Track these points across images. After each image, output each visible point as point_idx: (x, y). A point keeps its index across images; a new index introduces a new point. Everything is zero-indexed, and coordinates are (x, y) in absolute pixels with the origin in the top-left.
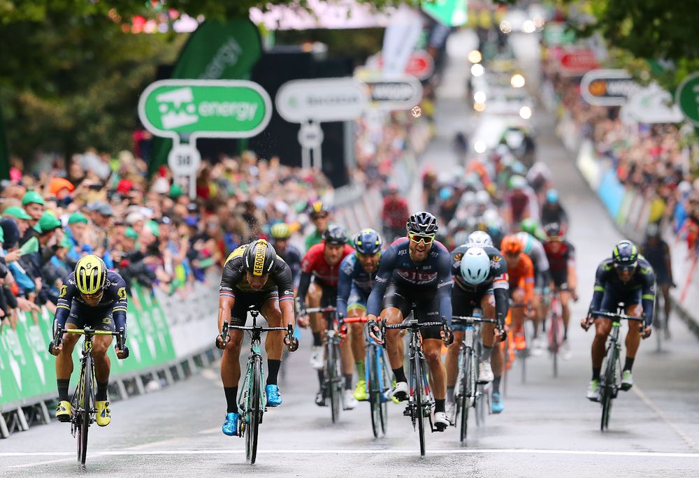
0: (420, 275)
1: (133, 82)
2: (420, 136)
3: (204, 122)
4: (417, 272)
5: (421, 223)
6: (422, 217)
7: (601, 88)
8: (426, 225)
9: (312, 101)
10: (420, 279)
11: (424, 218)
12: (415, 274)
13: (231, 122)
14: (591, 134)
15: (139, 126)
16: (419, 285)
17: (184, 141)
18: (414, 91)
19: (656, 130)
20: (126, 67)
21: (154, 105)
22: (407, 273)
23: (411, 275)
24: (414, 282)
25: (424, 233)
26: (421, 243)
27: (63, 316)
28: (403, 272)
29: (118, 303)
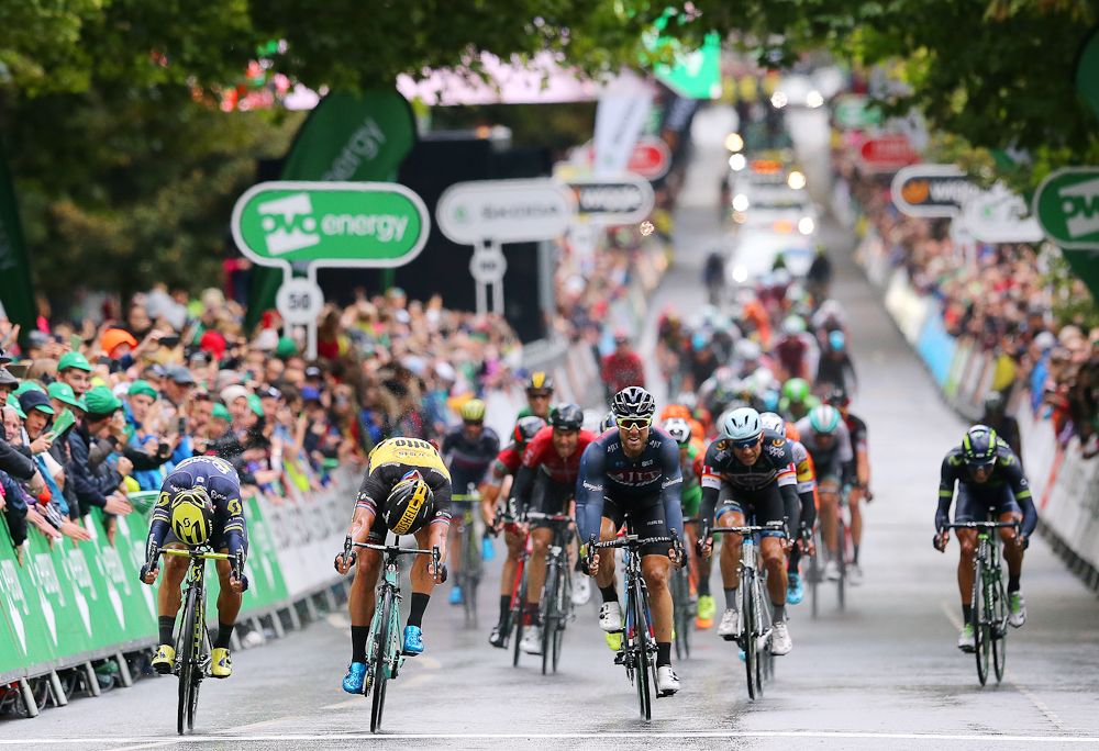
0: (640, 474)
1: (222, 185)
2: (652, 264)
3: (329, 244)
4: (635, 470)
7: (922, 191)
8: (637, 405)
10: (640, 479)
11: (634, 394)
12: (631, 474)
13: (370, 244)
14: (907, 260)
15: (232, 251)
17: (299, 274)
18: (642, 196)
19: (1004, 254)
20: (212, 163)
21: (254, 219)
22: (621, 476)
23: (627, 476)
24: (632, 484)
25: (635, 415)
26: (634, 428)
27: (161, 531)
28: (616, 474)
29: (230, 520)
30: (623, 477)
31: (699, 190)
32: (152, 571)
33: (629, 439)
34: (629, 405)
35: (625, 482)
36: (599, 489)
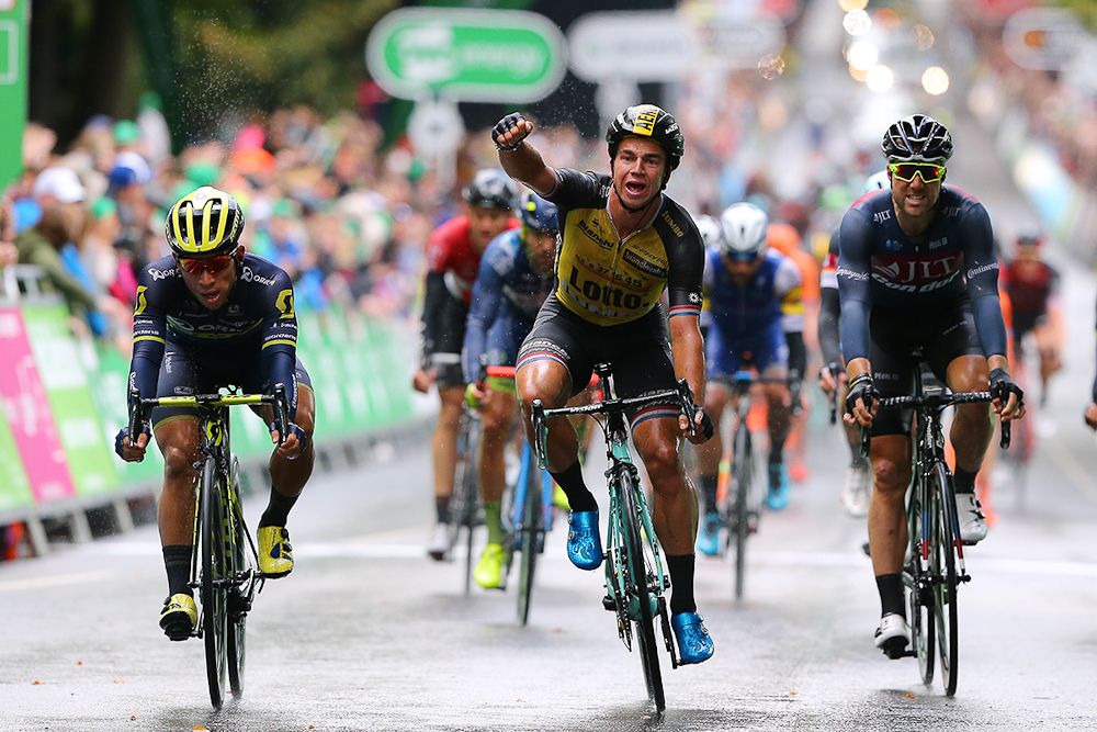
0: (926, 264)
4: (918, 258)
5: (912, 134)
6: (912, 123)
8: (923, 139)
9: (625, 48)
10: (927, 275)
11: (917, 124)
12: (912, 264)
15: (367, 78)
16: (926, 293)
21: (391, 50)
22: (895, 267)
23: (904, 270)
24: (912, 289)
25: (920, 157)
26: (915, 180)
27: (148, 362)
28: (887, 263)
29: (275, 325)
30: (897, 270)
32: (135, 440)
33: (908, 197)
34: (912, 139)
35: (902, 285)
36: (864, 277)
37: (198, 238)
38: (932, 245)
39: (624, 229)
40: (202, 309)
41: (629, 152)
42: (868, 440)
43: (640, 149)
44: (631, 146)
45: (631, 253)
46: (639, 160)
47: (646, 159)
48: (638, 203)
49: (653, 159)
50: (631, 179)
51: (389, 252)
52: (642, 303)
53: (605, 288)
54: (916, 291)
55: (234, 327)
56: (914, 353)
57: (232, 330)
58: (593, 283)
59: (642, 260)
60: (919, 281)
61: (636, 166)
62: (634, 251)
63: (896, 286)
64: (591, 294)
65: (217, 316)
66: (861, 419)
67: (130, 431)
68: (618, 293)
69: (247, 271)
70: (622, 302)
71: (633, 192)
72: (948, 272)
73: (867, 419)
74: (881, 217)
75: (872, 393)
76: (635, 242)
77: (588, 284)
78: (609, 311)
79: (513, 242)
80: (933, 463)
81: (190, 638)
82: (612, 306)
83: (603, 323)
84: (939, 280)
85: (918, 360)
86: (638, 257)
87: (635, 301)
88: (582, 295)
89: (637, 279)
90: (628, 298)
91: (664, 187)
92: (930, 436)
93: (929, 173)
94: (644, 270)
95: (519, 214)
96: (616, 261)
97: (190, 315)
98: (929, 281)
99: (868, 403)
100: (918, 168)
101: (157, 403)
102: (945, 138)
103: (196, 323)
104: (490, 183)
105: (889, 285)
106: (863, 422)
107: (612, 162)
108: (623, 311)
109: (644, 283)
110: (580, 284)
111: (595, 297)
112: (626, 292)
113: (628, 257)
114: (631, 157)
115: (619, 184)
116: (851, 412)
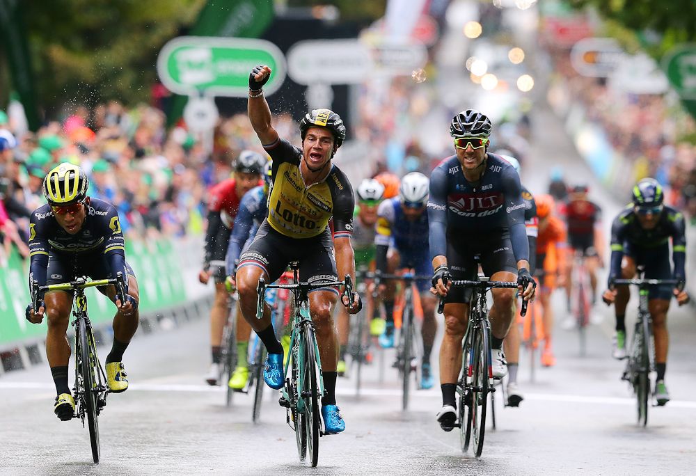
5: (465, 121)
22: (462, 201)
23: (467, 203)
24: (473, 215)
25: (469, 134)
26: (469, 147)
27: (40, 266)
28: (457, 199)
29: (110, 238)
30: (463, 204)
31: (451, 52)
32: (37, 311)
33: (466, 158)
34: (465, 124)
35: (467, 212)
36: (443, 208)
37: (63, 194)
38: (484, 188)
39: (308, 181)
40: (68, 235)
41: (312, 136)
42: (443, 304)
43: (319, 134)
44: (313, 132)
45: (311, 196)
46: (318, 140)
47: (322, 140)
48: (317, 166)
49: (327, 140)
50: (313, 151)
51: (171, 194)
52: (316, 226)
53: (296, 215)
54: (476, 216)
55: (88, 244)
56: (475, 258)
57: (87, 246)
58: (289, 211)
59: (317, 200)
60: (477, 210)
61: (316, 144)
62: (313, 194)
63: (464, 214)
64: (287, 218)
65: (77, 237)
66: (440, 291)
67: (34, 306)
68: (303, 219)
69: (91, 209)
70: (304, 225)
71: (314, 159)
72: (494, 205)
73: (444, 291)
74: (453, 170)
75: (448, 276)
76: (315, 189)
77: (286, 211)
78: (297, 229)
79: (259, 193)
80: (480, 321)
81: (72, 419)
82: (298, 226)
83: (294, 236)
84: (490, 209)
85: (477, 261)
86: (315, 198)
87: (312, 224)
88: (282, 218)
89: (315, 210)
90: (308, 222)
91: (332, 157)
92: (479, 305)
93: (476, 143)
94: (318, 206)
95: (263, 177)
96: (303, 199)
97: (61, 239)
98: (483, 210)
99: (445, 282)
100: (469, 140)
101: (48, 289)
102: (485, 122)
103: (65, 243)
104: (248, 158)
105: (459, 213)
106: (441, 292)
107: (303, 142)
108: (305, 230)
109: (318, 214)
110: (281, 212)
111: (289, 220)
112: (307, 218)
113: (310, 198)
114: (314, 139)
115: (306, 154)
116: (434, 287)
